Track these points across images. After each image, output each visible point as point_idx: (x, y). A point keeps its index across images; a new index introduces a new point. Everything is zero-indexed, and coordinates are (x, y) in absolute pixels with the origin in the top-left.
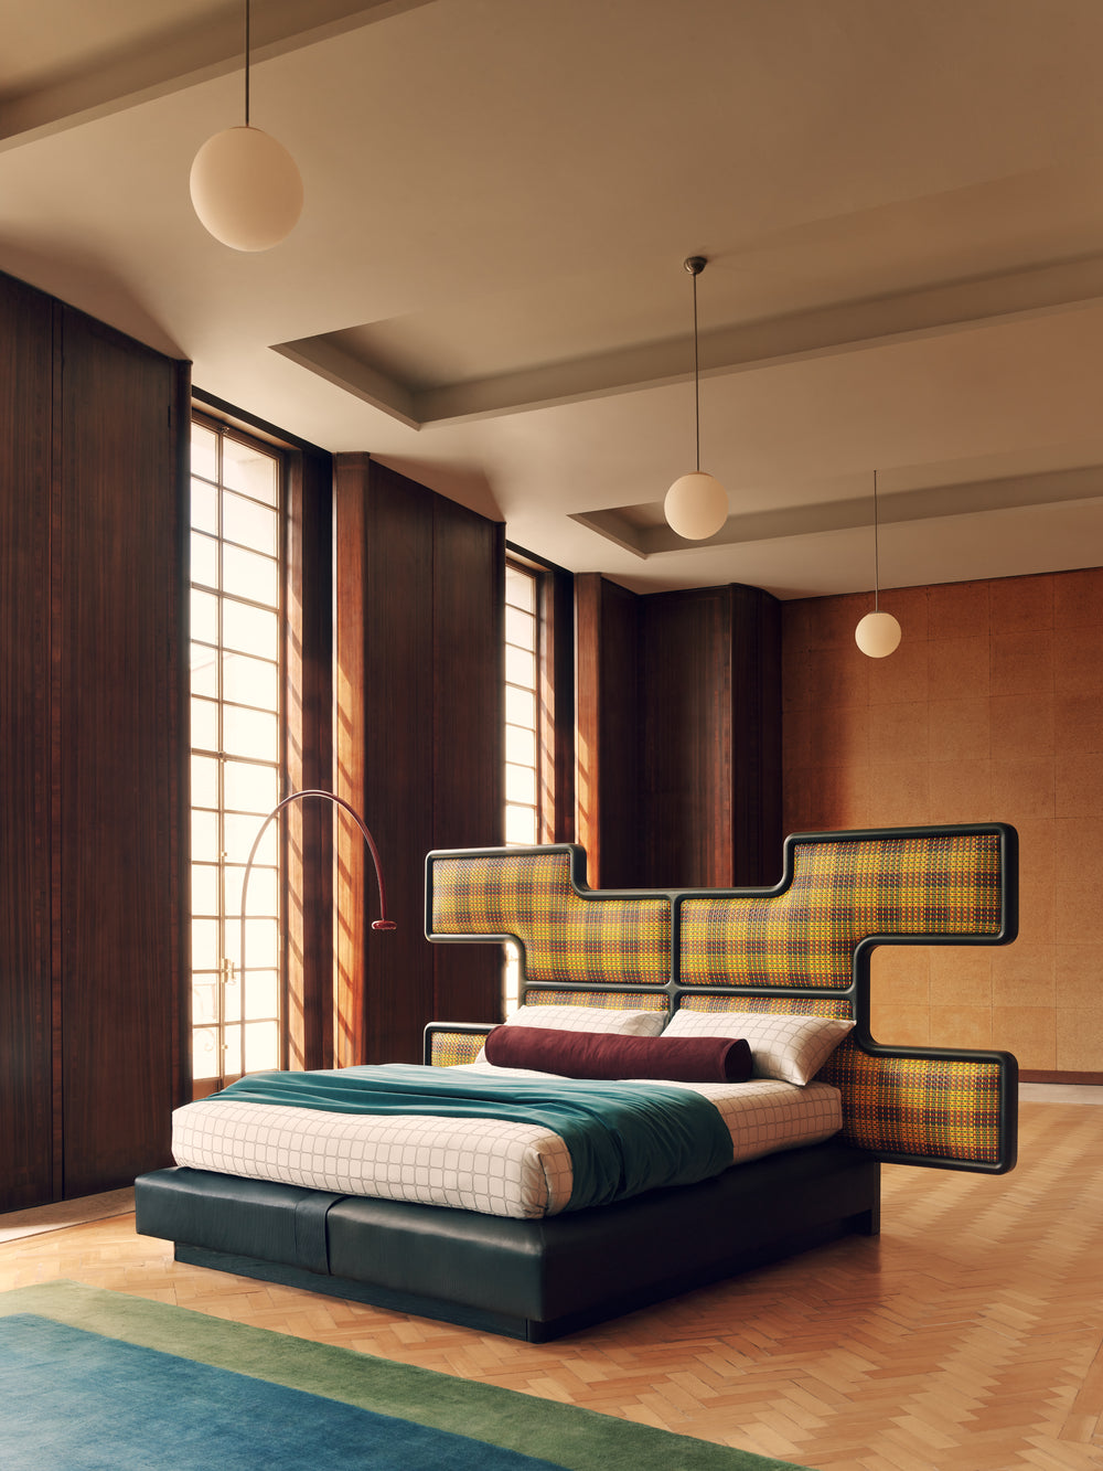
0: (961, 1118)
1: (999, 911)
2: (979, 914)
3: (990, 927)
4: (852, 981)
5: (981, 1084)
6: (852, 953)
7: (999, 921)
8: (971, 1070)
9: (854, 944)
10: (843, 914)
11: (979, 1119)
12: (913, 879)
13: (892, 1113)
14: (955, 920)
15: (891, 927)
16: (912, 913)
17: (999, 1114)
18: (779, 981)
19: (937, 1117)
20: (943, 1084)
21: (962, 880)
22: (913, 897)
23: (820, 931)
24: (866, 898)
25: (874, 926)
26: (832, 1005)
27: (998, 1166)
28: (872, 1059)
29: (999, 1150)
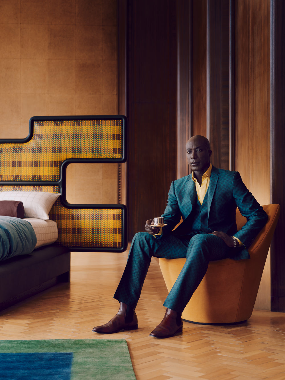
0: (107, 231)
1: (122, 149)
2: (114, 151)
3: (118, 156)
4: (60, 178)
5: (115, 217)
6: (60, 166)
7: (122, 153)
8: (111, 212)
9: (61, 163)
10: (56, 150)
11: (114, 231)
12: (87, 136)
13: (78, 231)
14: (84, 153)
15: (77, 156)
16: (86, 150)
17: (122, 229)
18: (27, 178)
19: (97, 231)
20: (99, 218)
21: (108, 137)
22: (87, 144)
23: (47, 157)
24: (67, 144)
25: (70, 155)
26: (51, 188)
27: (122, 249)
28: (68, 210)
29: (122, 243)
